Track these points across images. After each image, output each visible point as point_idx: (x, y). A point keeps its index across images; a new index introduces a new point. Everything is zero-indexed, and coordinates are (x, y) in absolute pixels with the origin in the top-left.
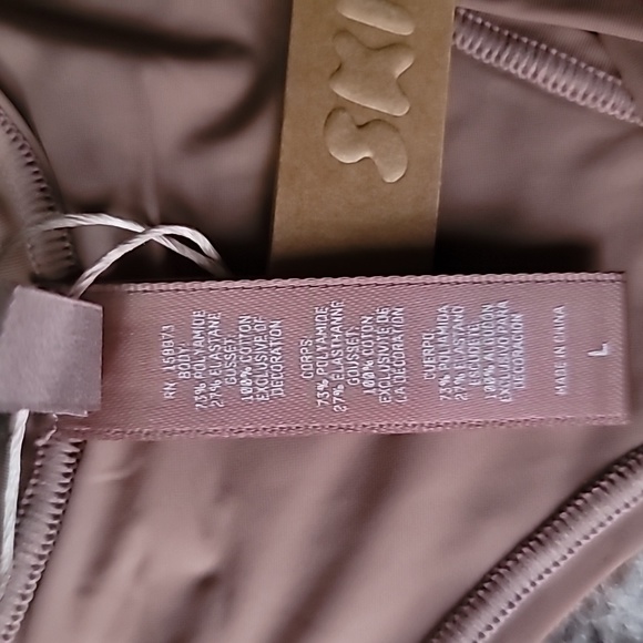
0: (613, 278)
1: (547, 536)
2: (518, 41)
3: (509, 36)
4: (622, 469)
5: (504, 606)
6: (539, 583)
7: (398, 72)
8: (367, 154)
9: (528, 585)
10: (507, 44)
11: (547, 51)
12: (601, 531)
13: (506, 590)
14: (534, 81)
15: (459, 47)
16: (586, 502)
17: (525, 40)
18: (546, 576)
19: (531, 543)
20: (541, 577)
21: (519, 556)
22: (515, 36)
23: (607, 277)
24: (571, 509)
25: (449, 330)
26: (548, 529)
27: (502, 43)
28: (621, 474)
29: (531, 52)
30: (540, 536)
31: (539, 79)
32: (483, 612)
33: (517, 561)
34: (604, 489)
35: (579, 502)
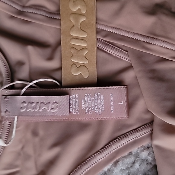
0: (124, 87)
1: (102, 151)
2: (109, 45)
3: (107, 44)
4: (119, 138)
5: (91, 165)
6: (99, 161)
7: (85, 54)
8: (80, 73)
9: (97, 161)
10: (106, 45)
11: (115, 47)
12: (113, 151)
13: (91, 161)
14: (112, 54)
15: (98, 47)
16: (111, 144)
17: (110, 45)
18: (101, 160)
19: (99, 152)
20: (100, 160)
21: (96, 155)
22: (108, 44)
23: (122, 87)
24: (108, 146)
25: (88, 99)
26: (103, 150)
27: (105, 45)
28: (119, 139)
29: (111, 47)
30: (101, 151)
31: (113, 53)
32: (86, 165)
33: (95, 155)
34: (115, 142)
35: (110, 144)
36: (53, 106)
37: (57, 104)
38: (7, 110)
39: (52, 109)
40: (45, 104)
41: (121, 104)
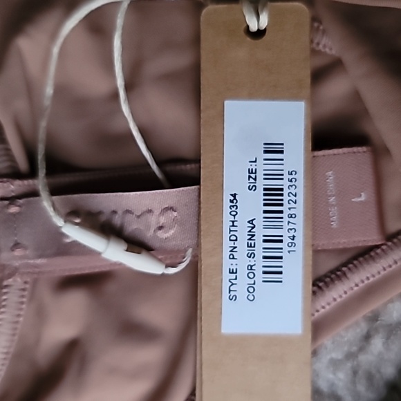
36: (162, 220)
37: (175, 214)
38: (19, 241)
39: (161, 228)
40: (138, 217)
41: (359, 199)
